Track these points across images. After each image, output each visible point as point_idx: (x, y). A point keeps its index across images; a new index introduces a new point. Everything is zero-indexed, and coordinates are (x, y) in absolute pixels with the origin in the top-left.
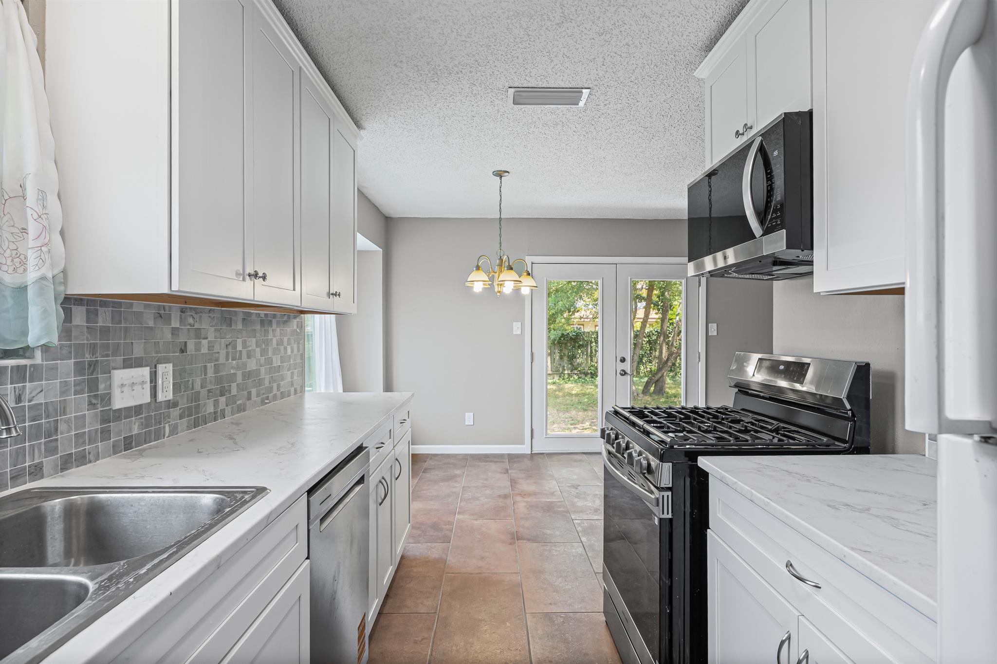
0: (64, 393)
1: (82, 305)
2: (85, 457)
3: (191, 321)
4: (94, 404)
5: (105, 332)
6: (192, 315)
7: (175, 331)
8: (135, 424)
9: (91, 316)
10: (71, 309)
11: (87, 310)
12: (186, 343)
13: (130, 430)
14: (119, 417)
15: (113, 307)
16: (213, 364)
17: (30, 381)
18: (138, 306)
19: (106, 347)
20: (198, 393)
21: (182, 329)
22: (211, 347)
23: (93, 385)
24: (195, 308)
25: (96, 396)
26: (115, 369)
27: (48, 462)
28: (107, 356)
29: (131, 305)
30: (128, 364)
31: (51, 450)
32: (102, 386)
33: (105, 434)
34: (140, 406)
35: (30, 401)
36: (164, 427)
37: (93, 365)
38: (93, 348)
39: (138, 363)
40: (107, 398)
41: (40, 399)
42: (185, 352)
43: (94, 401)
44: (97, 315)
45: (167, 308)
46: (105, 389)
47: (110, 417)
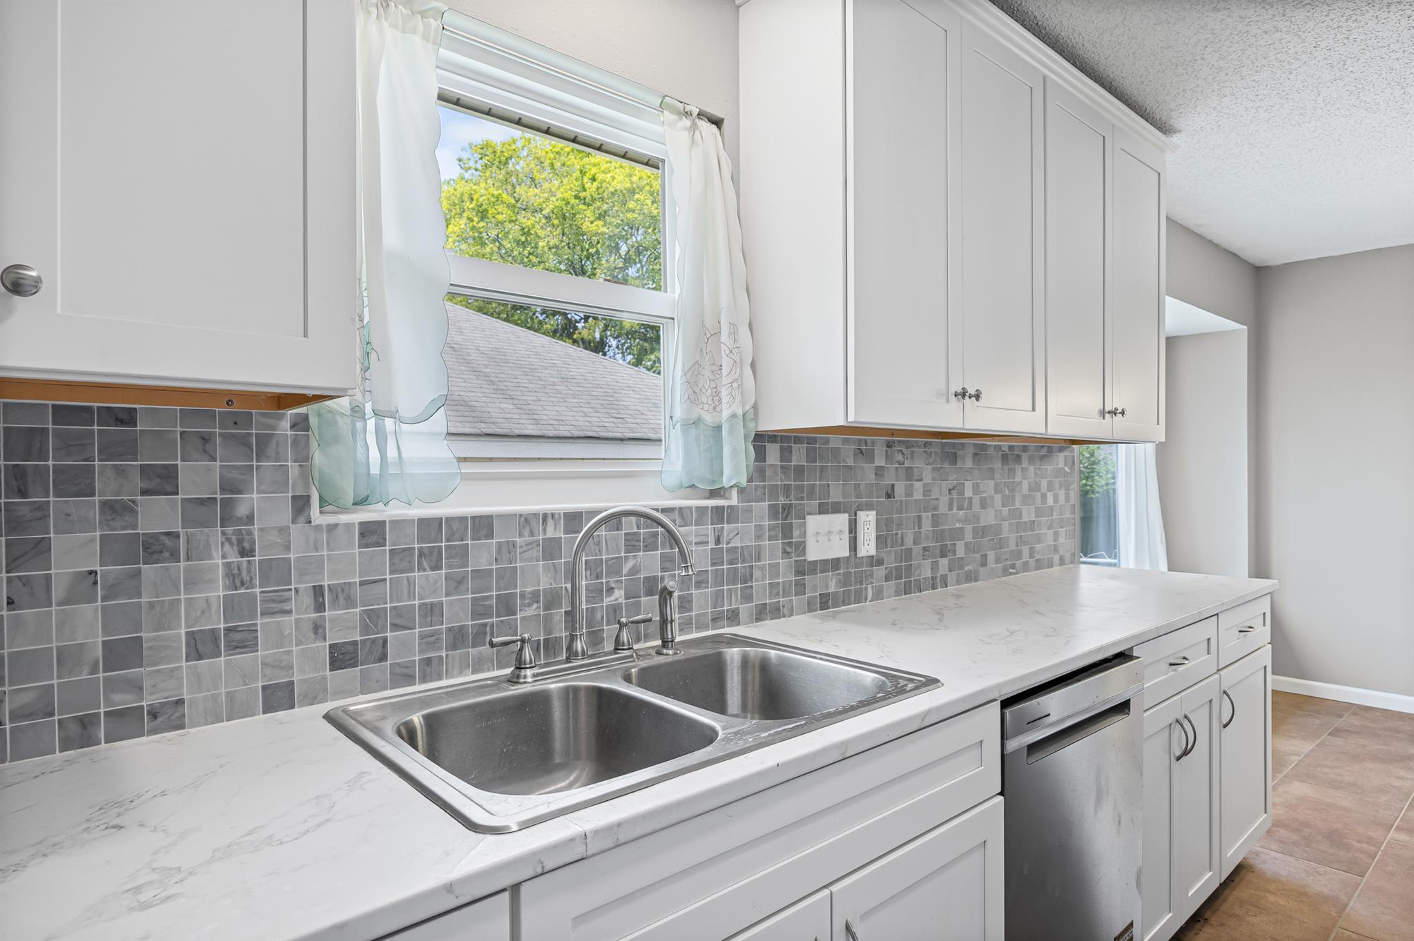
0: (758, 537)
1: (775, 442)
2: (778, 610)
3: (900, 457)
4: (788, 553)
5: (799, 471)
6: (901, 451)
7: (879, 471)
8: (832, 580)
9: (786, 454)
10: (765, 446)
11: (781, 447)
12: (893, 485)
13: (827, 586)
14: (815, 570)
15: (808, 443)
16: (930, 514)
17: (728, 523)
18: (835, 441)
19: (800, 489)
20: (909, 551)
21: (887, 467)
22: (927, 491)
23: (787, 531)
24: (905, 441)
25: (790, 544)
26: (810, 514)
27: (745, 609)
28: (802, 499)
29: (827, 441)
30: (823, 510)
31: (747, 598)
32: (796, 533)
33: (800, 588)
34: (838, 560)
35: (728, 543)
36: (866, 589)
37: (787, 509)
38: (787, 489)
39: (836, 509)
40: (801, 547)
41: (736, 543)
42: (892, 496)
43: (788, 549)
44: (791, 452)
45: (869, 442)
46: (800, 537)
47: (804, 569)
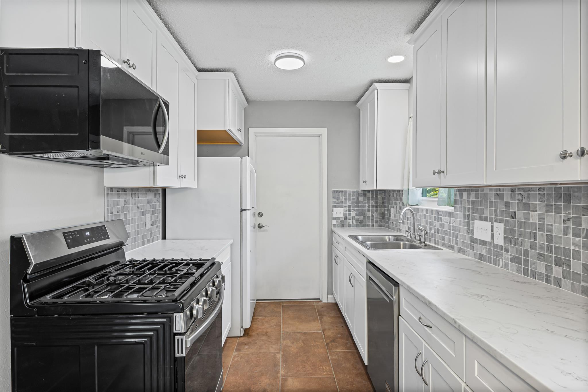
0: (460, 224)
1: (466, 191)
2: (465, 252)
3: (520, 197)
4: (469, 233)
5: (473, 202)
6: (520, 193)
7: (507, 205)
8: (483, 249)
10: (462, 193)
11: (467, 193)
12: (515, 212)
13: (481, 251)
14: (477, 242)
15: (476, 191)
17: (452, 217)
18: (486, 190)
19: (473, 209)
20: (527, 251)
21: (512, 203)
23: (468, 224)
24: (523, 188)
25: (469, 229)
26: (476, 219)
28: (474, 213)
29: (483, 190)
30: (481, 219)
32: (471, 226)
33: (472, 247)
34: (486, 242)
35: (452, 224)
36: (499, 260)
37: (468, 216)
38: (469, 209)
39: (486, 219)
40: (473, 232)
41: (454, 224)
42: (515, 218)
43: (469, 231)
44: (470, 195)
45: (502, 190)
46: (472, 228)
47: (474, 240)
